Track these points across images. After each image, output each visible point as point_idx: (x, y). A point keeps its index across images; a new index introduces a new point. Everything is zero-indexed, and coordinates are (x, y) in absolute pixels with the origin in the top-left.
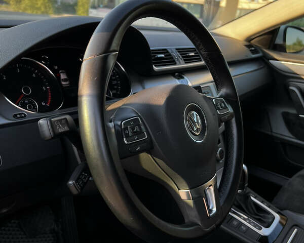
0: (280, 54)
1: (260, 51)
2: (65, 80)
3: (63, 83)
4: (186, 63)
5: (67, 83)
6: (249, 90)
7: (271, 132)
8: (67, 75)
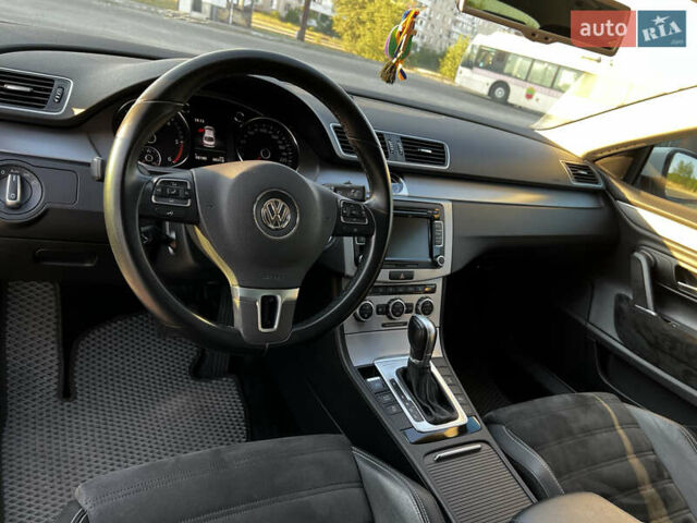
0: (635, 192)
1: (600, 180)
2: (211, 139)
3: (205, 142)
4: (407, 161)
5: (212, 143)
6: (556, 234)
7: (588, 320)
8: (216, 135)
